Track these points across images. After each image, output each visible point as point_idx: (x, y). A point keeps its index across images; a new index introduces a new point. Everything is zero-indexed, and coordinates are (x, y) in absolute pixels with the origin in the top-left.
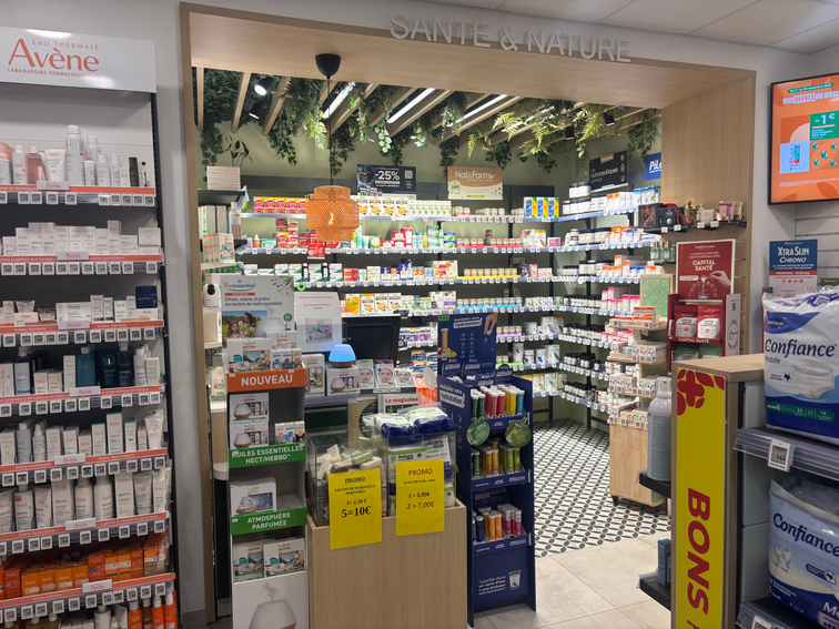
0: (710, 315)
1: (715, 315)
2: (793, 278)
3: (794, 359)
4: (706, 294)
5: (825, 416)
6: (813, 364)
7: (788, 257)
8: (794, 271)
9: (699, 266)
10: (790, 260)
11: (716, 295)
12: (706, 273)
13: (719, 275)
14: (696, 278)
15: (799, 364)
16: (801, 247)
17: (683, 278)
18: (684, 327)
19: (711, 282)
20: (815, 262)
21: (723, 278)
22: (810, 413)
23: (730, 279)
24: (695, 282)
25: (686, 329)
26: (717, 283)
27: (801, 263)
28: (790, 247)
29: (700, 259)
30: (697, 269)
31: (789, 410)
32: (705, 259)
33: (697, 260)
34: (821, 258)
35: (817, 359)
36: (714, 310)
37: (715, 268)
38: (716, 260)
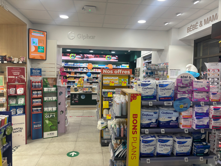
0: (20, 87)
1: (22, 87)
2: (36, 77)
3: (148, 90)
4: (17, 81)
5: (152, 97)
6: (151, 90)
7: (35, 72)
8: (36, 76)
9: (15, 73)
10: (35, 73)
11: (21, 82)
12: (17, 76)
13: (21, 76)
14: (14, 77)
15: (149, 91)
16: (38, 70)
17: (9, 77)
18: (12, 91)
19: (19, 78)
20: (41, 74)
21: (23, 77)
22: (150, 97)
23: (25, 77)
24: (14, 78)
25: (13, 92)
26: (21, 78)
27: (38, 74)
28: (35, 70)
29: (15, 72)
30: (14, 74)
31: (147, 97)
32: (16, 72)
33: (14, 72)
34: (43, 73)
35: (151, 89)
36: (22, 86)
37: (20, 74)
38: (20, 72)
